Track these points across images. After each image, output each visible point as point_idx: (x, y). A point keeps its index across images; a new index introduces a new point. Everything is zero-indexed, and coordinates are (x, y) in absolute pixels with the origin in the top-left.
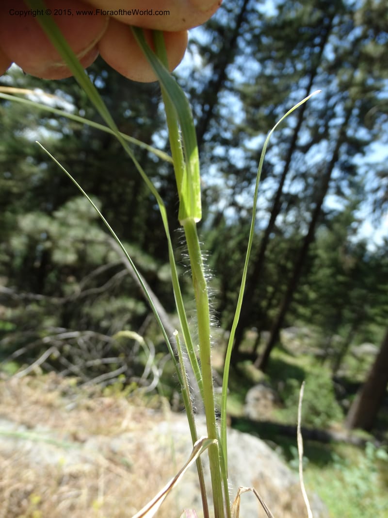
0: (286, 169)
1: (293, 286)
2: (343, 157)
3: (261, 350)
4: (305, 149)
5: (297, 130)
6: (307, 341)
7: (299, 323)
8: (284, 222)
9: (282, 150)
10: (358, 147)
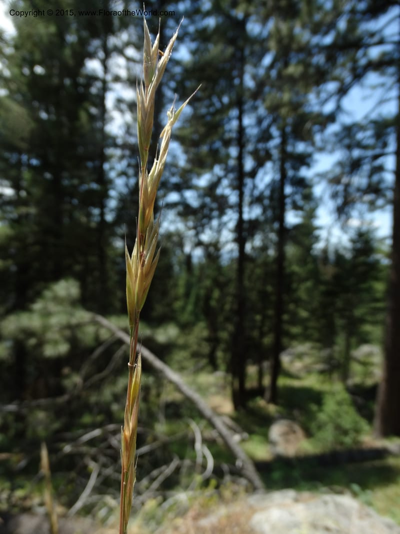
0: (241, 196)
1: (280, 309)
2: (290, 173)
3: (267, 381)
4: (253, 174)
5: (240, 158)
6: (308, 360)
7: (295, 343)
8: (253, 248)
9: (232, 180)
10: (303, 160)
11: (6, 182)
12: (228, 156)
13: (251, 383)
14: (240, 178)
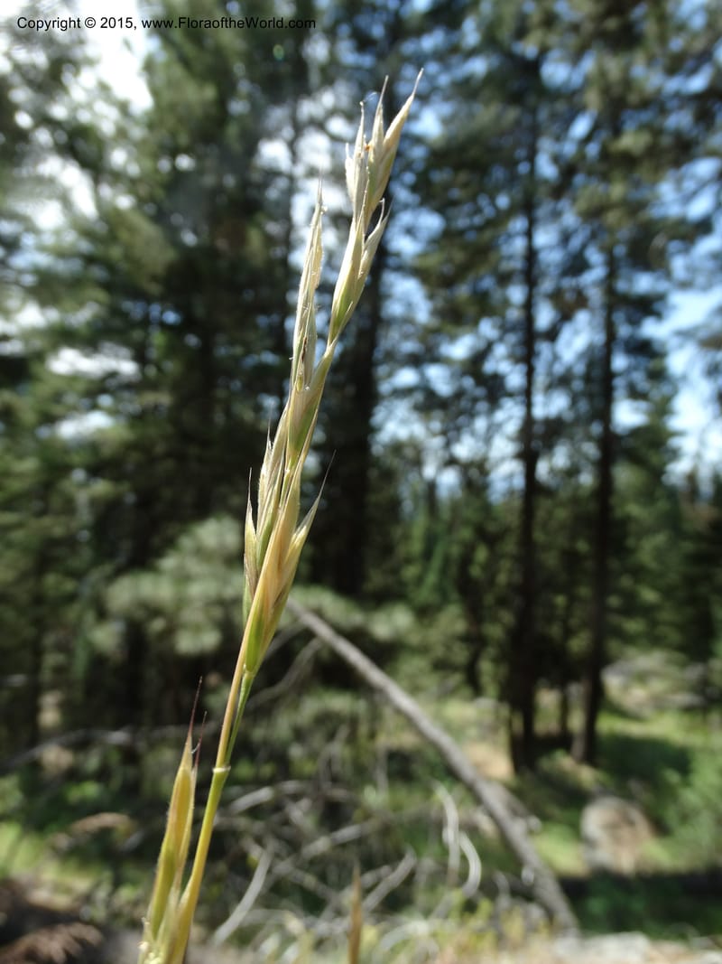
0: (530, 374)
1: (603, 584)
2: (624, 331)
3: (577, 721)
4: (552, 335)
5: (529, 306)
6: (658, 686)
7: (631, 651)
8: (552, 471)
9: (514, 346)
10: (648, 306)
11: (125, 351)
12: (506, 303)
13: (546, 723)
14: (529, 342)
